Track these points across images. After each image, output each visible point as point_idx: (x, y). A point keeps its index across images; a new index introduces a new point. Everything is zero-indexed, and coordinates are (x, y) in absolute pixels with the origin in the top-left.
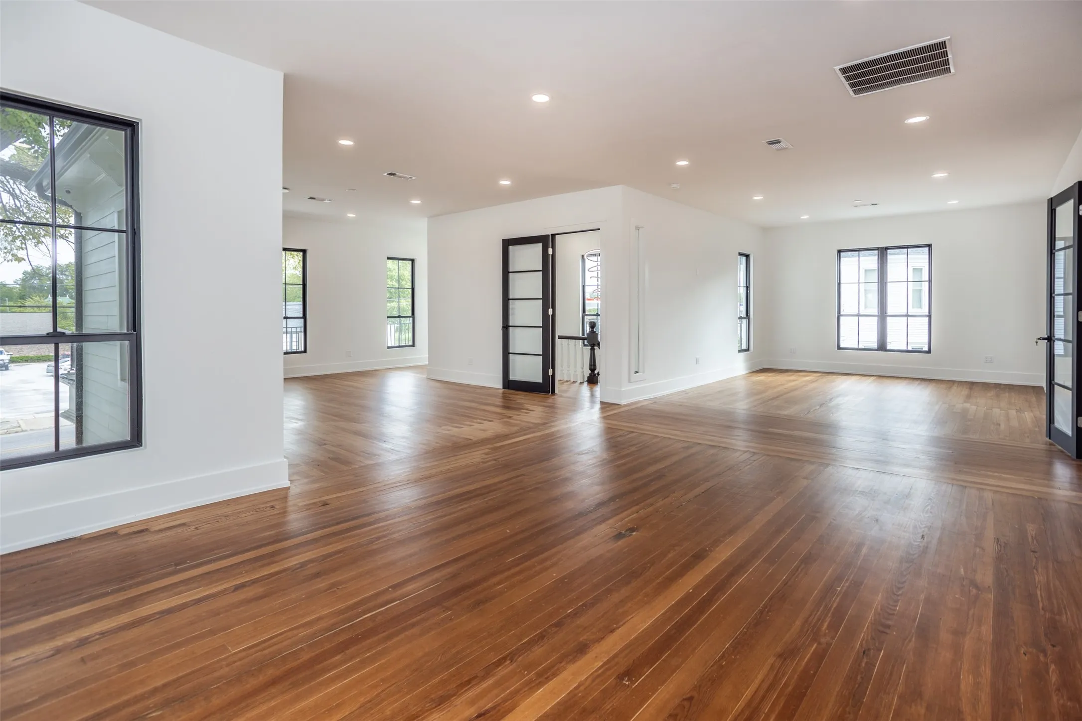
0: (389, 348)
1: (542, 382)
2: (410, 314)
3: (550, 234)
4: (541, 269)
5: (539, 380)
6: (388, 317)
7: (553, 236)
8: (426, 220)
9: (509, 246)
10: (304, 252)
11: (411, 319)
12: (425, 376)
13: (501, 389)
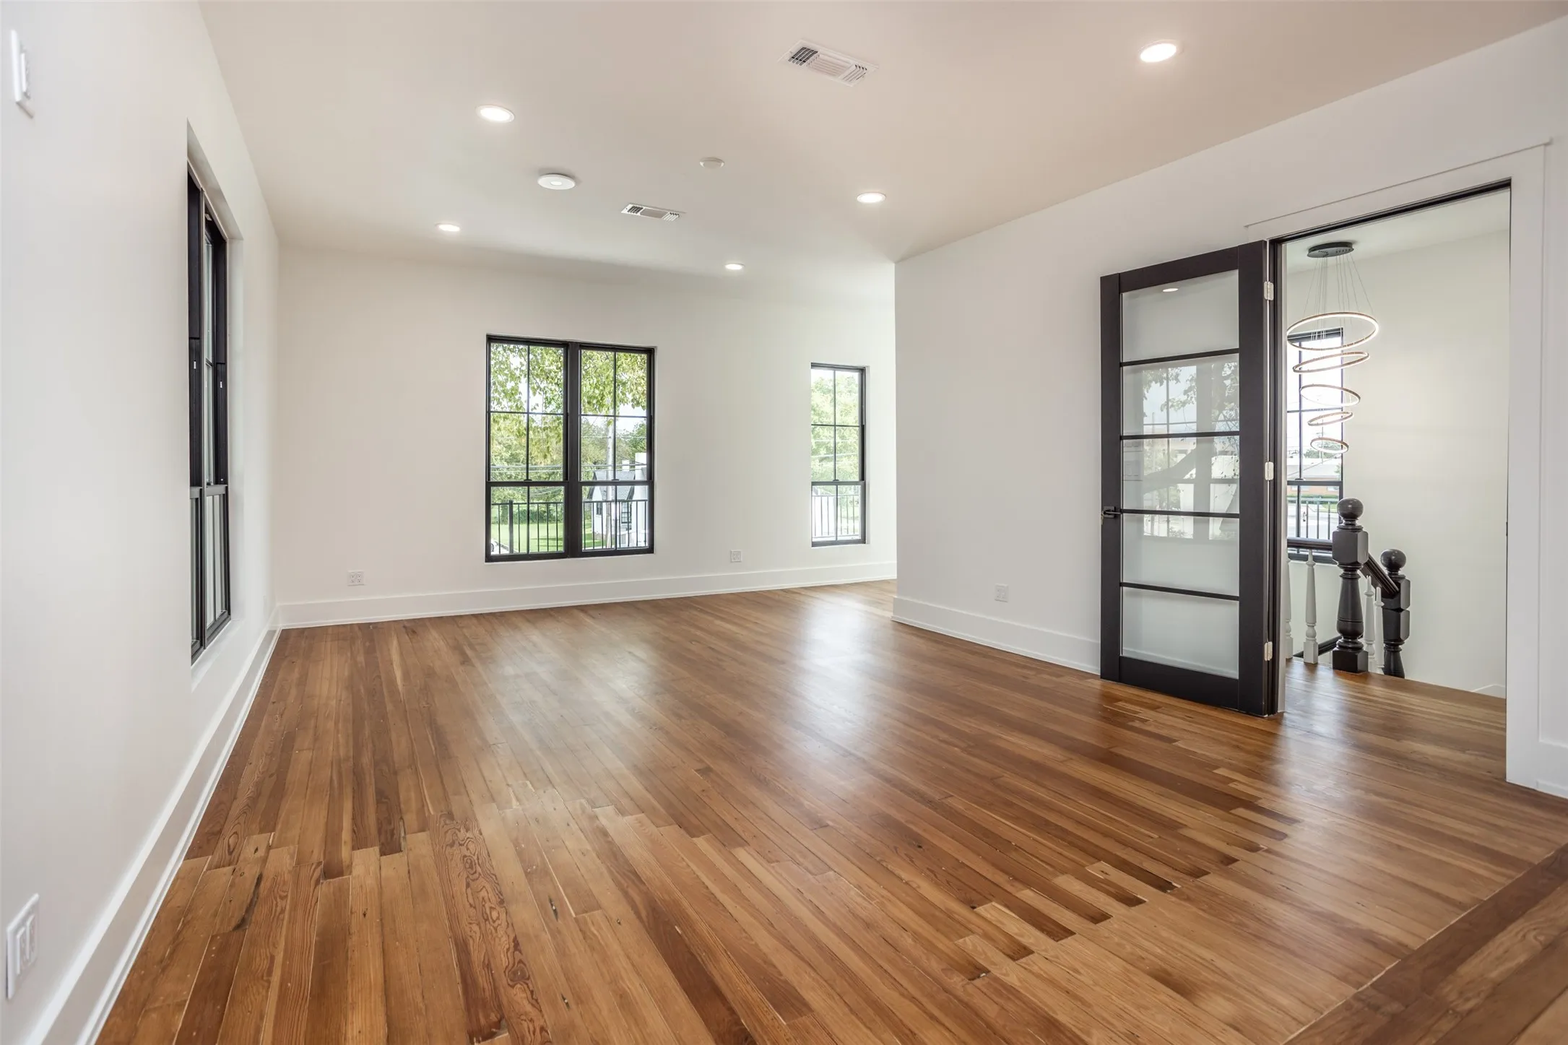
0: (814, 544)
1: (1237, 677)
2: (856, 478)
3: (1267, 237)
4: (1235, 344)
5: (1231, 670)
6: (814, 484)
7: (1277, 243)
8: (893, 266)
9: (1120, 292)
10: (650, 352)
11: (859, 487)
12: (890, 614)
13: (1093, 676)
